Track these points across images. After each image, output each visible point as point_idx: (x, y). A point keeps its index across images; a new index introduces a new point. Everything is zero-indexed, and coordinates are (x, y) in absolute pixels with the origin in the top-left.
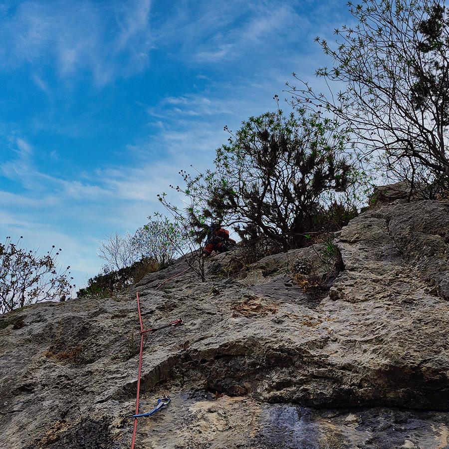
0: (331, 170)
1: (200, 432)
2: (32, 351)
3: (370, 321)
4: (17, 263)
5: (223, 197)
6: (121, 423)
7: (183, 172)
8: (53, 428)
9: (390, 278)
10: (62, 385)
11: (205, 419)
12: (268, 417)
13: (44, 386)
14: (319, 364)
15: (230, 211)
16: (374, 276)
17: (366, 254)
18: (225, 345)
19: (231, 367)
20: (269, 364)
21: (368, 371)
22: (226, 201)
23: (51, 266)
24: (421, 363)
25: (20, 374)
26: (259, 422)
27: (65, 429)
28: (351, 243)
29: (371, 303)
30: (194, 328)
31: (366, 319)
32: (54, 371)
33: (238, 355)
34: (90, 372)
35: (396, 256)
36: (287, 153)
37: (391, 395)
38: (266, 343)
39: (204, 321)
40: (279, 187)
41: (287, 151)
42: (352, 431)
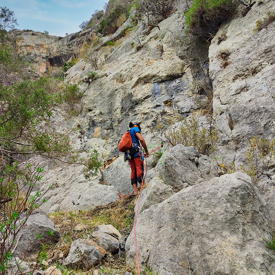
1: (144, 91)
6: (133, 93)
9: (171, 53)
10: (122, 88)
12: (153, 86)
13: (119, 89)
14: (158, 76)
17: (167, 46)
20: (152, 77)
21: (164, 76)
24: (171, 73)
25: (114, 87)
27: (126, 95)
30: (140, 71)
32: (119, 85)
33: (147, 77)
37: (168, 79)
38: (151, 74)
42: (163, 85)
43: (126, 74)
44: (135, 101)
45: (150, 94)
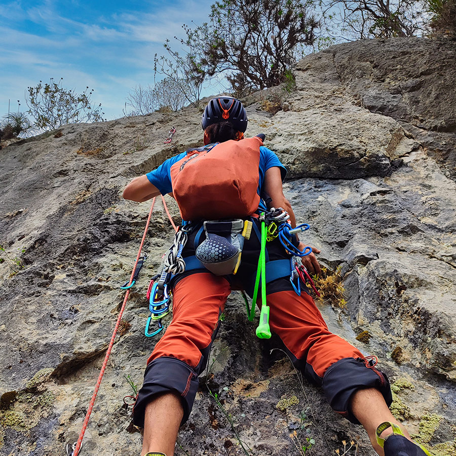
0: (302, 26)
2: (68, 150)
3: (307, 122)
4: (60, 100)
5: (216, 48)
7: (185, 26)
8: (81, 195)
9: (328, 94)
10: (87, 169)
13: (75, 171)
15: (222, 60)
16: (317, 94)
17: (314, 78)
21: (299, 153)
22: (219, 52)
23: (87, 102)
24: (338, 146)
28: (304, 70)
29: (311, 111)
30: (183, 133)
31: (305, 121)
32: (82, 162)
34: (107, 161)
35: (336, 79)
36: (268, 11)
37: (314, 169)
39: (191, 129)
40: (261, 40)
41: (269, 9)
43: (127, 135)
44: (119, 222)
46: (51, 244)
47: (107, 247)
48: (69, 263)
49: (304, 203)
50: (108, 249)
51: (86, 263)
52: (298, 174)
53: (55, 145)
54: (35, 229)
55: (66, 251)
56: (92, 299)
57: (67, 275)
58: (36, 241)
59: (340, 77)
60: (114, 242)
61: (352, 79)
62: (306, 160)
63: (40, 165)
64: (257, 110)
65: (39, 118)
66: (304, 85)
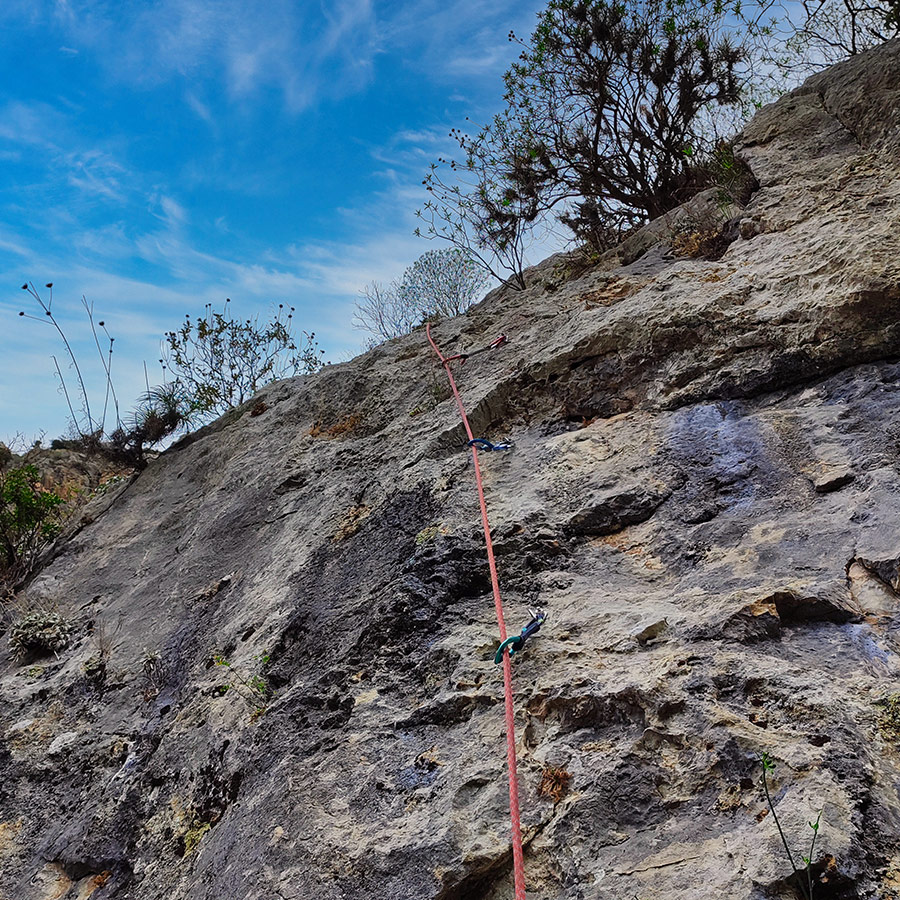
1: (570, 468)
2: (289, 435)
3: (817, 246)
4: (233, 344)
5: (529, 161)
6: (447, 484)
7: (456, 131)
8: (349, 517)
9: (840, 177)
10: (345, 462)
11: (572, 451)
12: (672, 425)
13: (319, 472)
14: (741, 328)
15: (547, 182)
16: (812, 183)
17: (793, 152)
18: (583, 342)
19: (598, 374)
20: (659, 352)
21: (825, 313)
22: (537, 167)
23: (285, 338)
25: (279, 466)
26: (660, 435)
27: (367, 514)
28: (764, 143)
29: (815, 220)
30: (527, 342)
31: (810, 246)
32: (329, 450)
33: (607, 353)
34: (383, 436)
35: (845, 142)
36: (624, 56)
37: (871, 342)
38: (649, 319)
39: (542, 329)
40: (623, 119)
41: (625, 50)
42: (814, 409)
43: (406, 375)
44: (457, 554)
45: (649, 483)
46: (320, 632)
47: (448, 613)
48: (375, 664)
49: (872, 422)
50: (450, 617)
51: (414, 656)
52: (832, 362)
53: (257, 430)
54: (273, 609)
55: (361, 639)
56: (456, 733)
57: (380, 692)
58: (283, 633)
59: (853, 135)
60: (457, 599)
61: (886, 132)
62: (846, 325)
63: (240, 476)
64: (664, 258)
65: (199, 390)
66: (775, 173)
